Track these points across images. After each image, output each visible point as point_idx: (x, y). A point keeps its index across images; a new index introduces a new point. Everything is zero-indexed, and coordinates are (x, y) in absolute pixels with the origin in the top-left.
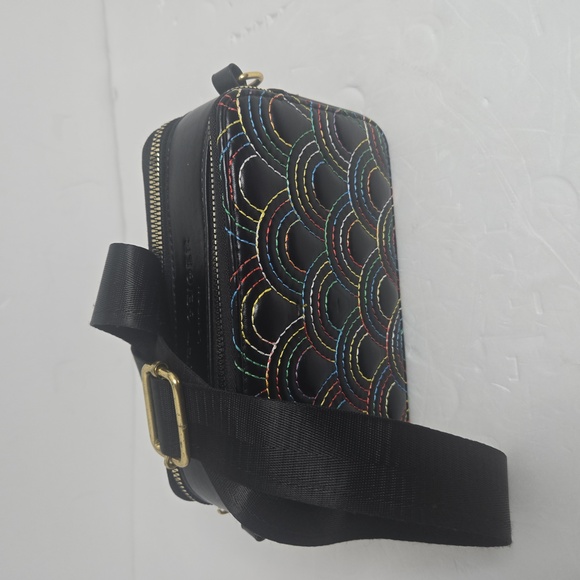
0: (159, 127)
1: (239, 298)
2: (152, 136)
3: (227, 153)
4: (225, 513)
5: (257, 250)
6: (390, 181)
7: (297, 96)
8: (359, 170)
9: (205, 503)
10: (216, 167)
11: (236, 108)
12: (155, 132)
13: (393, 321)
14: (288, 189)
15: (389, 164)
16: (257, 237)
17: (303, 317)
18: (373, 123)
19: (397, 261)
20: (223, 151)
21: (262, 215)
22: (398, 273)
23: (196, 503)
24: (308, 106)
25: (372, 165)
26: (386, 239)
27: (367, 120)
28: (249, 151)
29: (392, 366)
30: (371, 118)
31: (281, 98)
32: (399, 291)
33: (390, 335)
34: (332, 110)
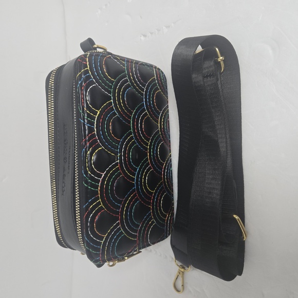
0: (54, 69)
1: (86, 152)
2: (51, 73)
3: (81, 83)
4: (84, 254)
5: (95, 129)
6: (167, 97)
7: (118, 56)
8: (150, 92)
9: (74, 249)
10: (76, 90)
11: (86, 62)
12: (52, 71)
13: (166, 164)
14: (112, 101)
15: (167, 88)
16: (95, 123)
17: (118, 161)
18: (159, 69)
19: (169, 135)
20: (79, 83)
21: (98, 113)
22: (170, 141)
23: (69, 249)
24: (124, 61)
25: (157, 89)
26: (164, 125)
27: (155, 67)
28: (92, 83)
29: (165, 185)
30: (158, 67)
31: (110, 57)
32: (170, 150)
33: (164, 170)
34: (137, 62)
